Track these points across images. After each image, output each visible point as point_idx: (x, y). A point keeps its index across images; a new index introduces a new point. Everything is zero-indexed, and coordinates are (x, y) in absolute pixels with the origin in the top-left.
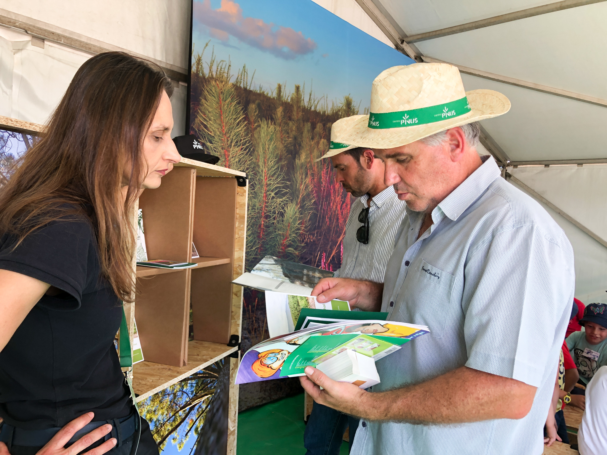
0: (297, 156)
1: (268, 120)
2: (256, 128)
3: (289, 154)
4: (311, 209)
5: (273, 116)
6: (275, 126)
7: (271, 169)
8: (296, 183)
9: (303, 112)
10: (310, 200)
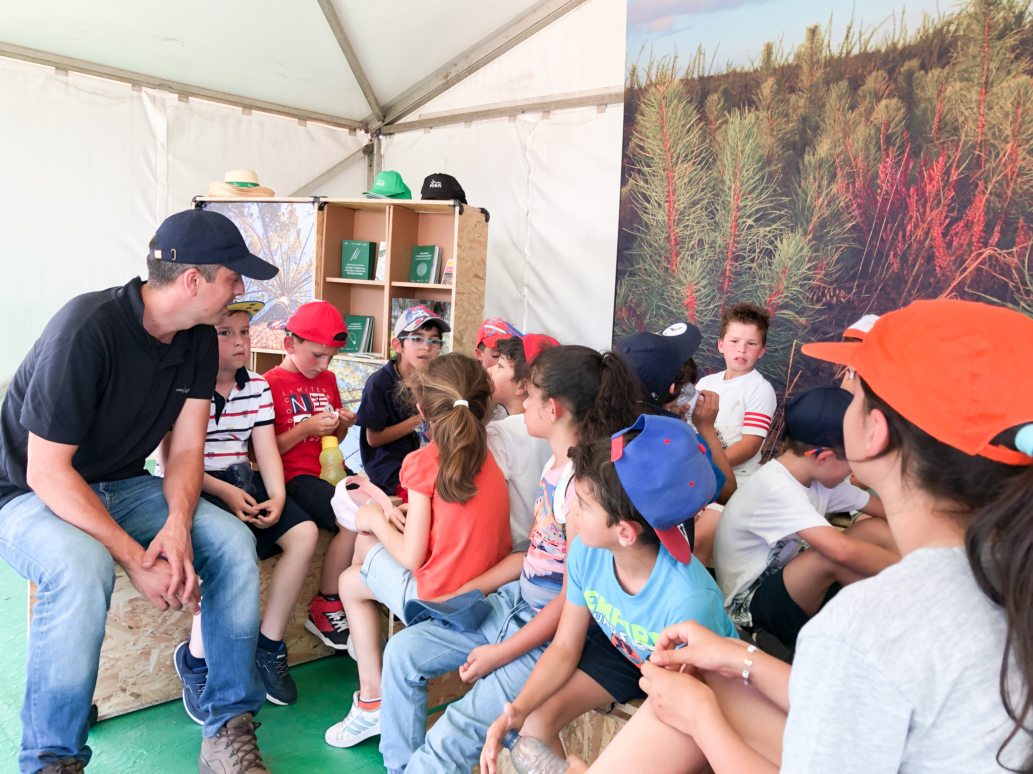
0: (807, 148)
1: (742, 109)
2: (719, 127)
3: (787, 150)
4: (843, 240)
5: (754, 98)
6: (757, 113)
7: (747, 182)
8: (804, 196)
9: (825, 67)
10: (842, 225)
